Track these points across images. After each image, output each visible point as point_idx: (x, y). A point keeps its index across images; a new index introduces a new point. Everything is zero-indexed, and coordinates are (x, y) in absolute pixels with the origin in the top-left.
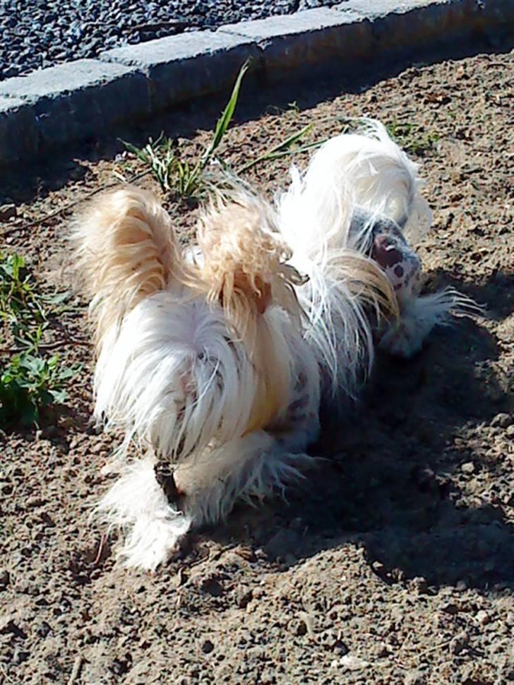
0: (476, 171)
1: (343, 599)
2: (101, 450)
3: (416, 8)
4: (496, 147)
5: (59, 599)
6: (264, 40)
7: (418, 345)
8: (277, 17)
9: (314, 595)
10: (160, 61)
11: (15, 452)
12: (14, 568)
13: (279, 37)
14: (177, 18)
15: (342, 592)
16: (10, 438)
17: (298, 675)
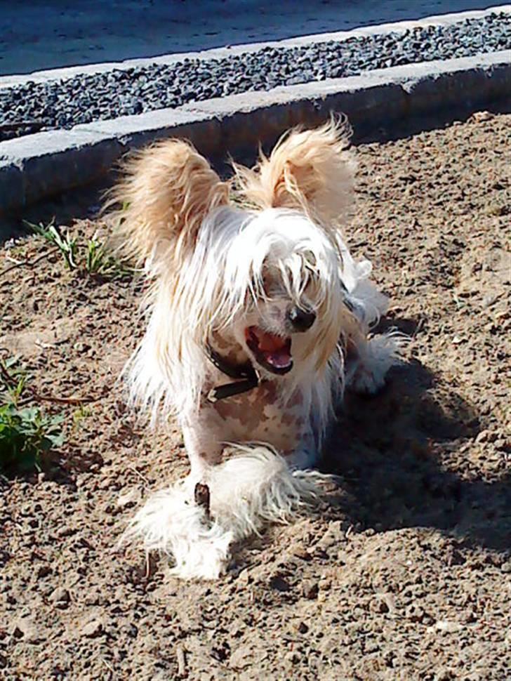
0: (362, 245)
1: (413, 580)
2: (110, 485)
3: (260, 108)
4: (370, 225)
5: (134, 606)
6: (123, 136)
7: (381, 381)
8: (124, 117)
9: (384, 579)
10: (33, 155)
11: (24, 493)
12: (72, 587)
13: (137, 133)
14: (28, 119)
15: (410, 574)
16: (15, 481)
17: (401, 642)
